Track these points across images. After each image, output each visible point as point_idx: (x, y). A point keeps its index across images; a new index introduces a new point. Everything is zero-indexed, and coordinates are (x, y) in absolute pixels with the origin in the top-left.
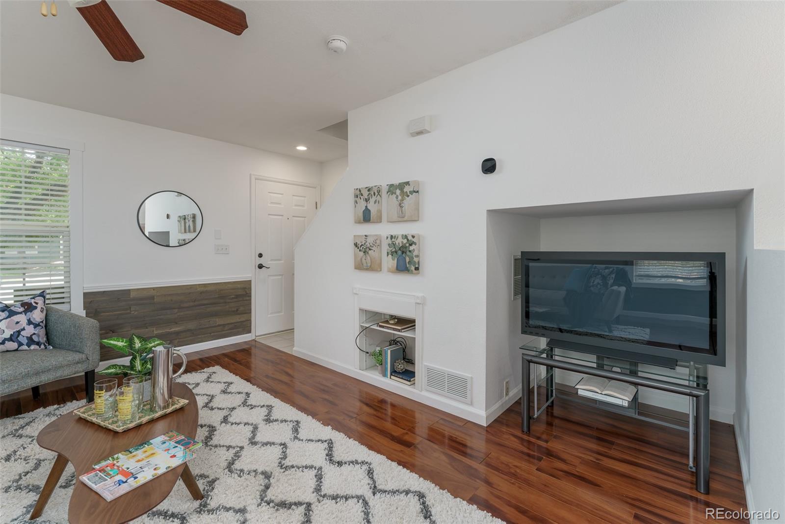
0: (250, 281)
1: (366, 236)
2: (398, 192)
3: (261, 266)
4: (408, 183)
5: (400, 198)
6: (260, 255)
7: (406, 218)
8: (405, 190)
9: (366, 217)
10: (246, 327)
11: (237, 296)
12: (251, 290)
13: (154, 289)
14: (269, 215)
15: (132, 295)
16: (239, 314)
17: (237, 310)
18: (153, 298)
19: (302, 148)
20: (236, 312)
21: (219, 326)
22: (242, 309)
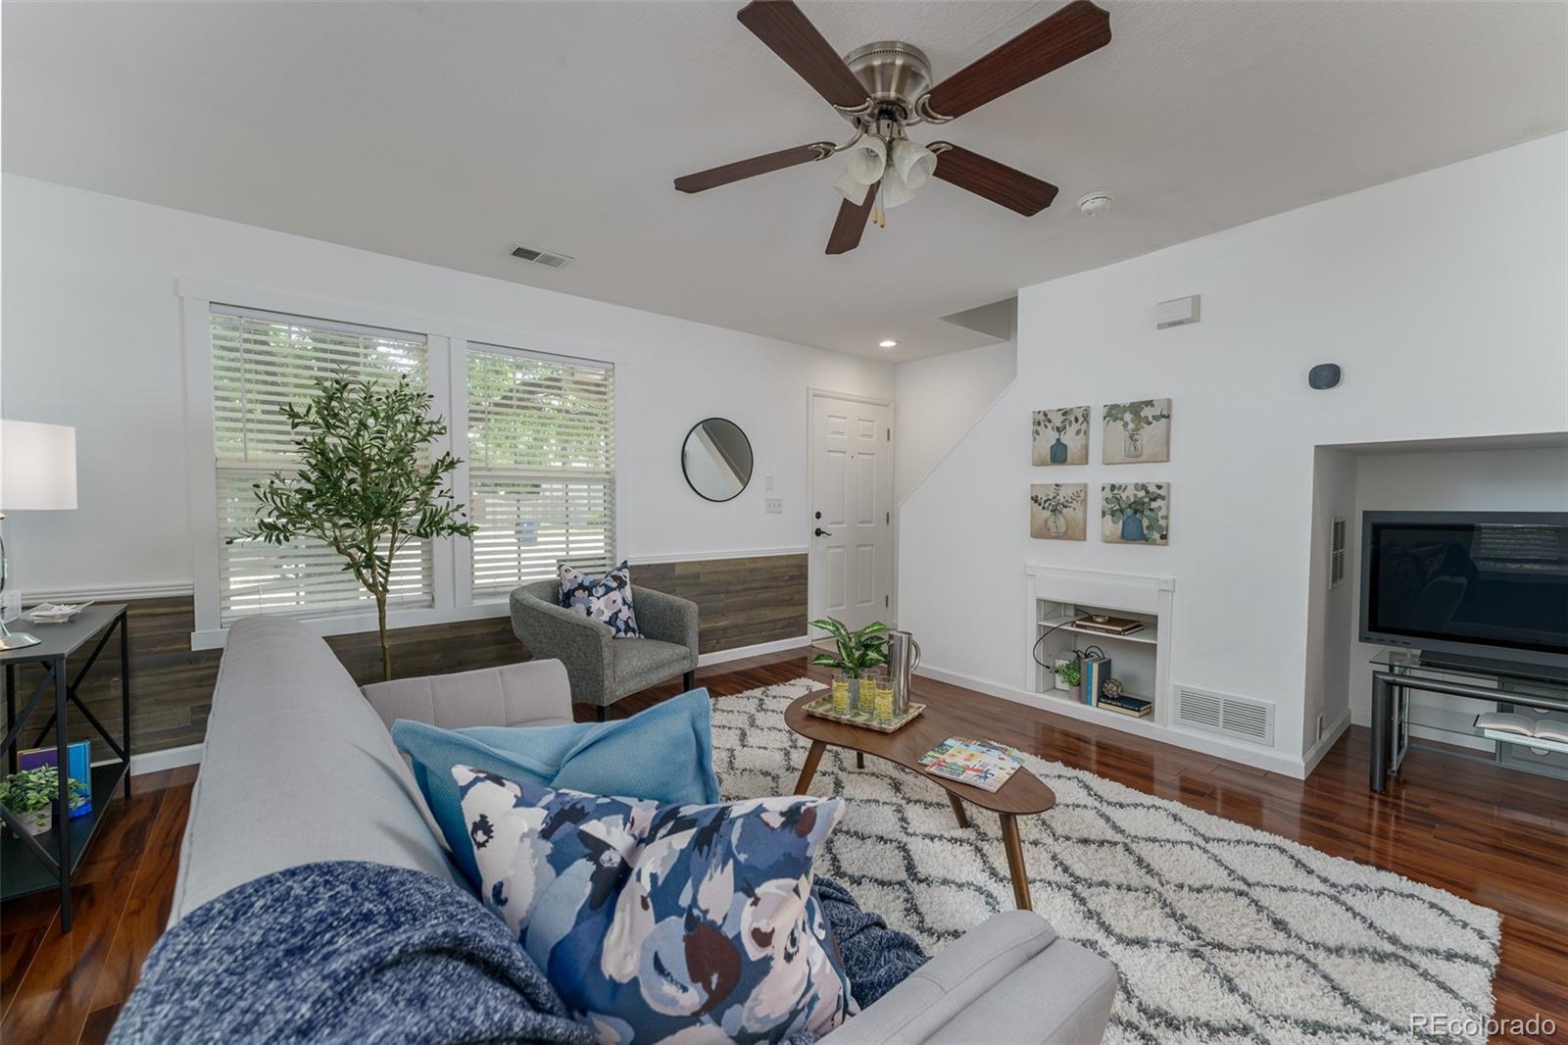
0: (807, 555)
1: (1057, 485)
2: (1128, 417)
3: (818, 533)
4: (1150, 403)
5: (1131, 426)
6: (818, 515)
7: (1143, 458)
8: (1143, 414)
9: (1058, 455)
10: (799, 626)
11: (792, 578)
12: (807, 570)
13: (700, 563)
14: (829, 451)
15: (678, 571)
16: (793, 605)
17: (791, 599)
18: (697, 576)
19: (888, 344)
20: (790, 602)
21: (771, 621)
22: (796, 597)
